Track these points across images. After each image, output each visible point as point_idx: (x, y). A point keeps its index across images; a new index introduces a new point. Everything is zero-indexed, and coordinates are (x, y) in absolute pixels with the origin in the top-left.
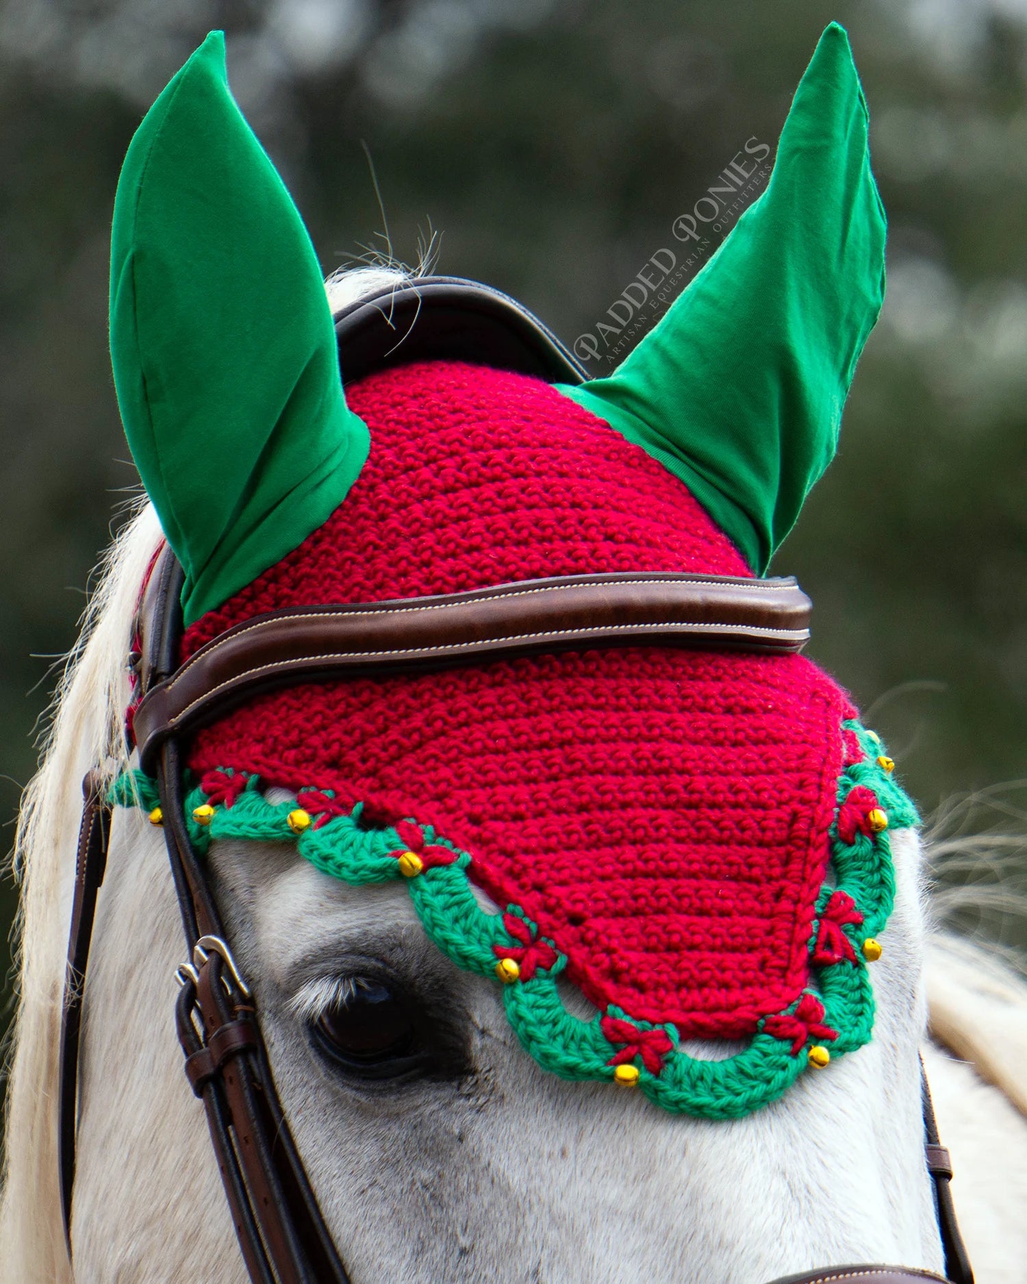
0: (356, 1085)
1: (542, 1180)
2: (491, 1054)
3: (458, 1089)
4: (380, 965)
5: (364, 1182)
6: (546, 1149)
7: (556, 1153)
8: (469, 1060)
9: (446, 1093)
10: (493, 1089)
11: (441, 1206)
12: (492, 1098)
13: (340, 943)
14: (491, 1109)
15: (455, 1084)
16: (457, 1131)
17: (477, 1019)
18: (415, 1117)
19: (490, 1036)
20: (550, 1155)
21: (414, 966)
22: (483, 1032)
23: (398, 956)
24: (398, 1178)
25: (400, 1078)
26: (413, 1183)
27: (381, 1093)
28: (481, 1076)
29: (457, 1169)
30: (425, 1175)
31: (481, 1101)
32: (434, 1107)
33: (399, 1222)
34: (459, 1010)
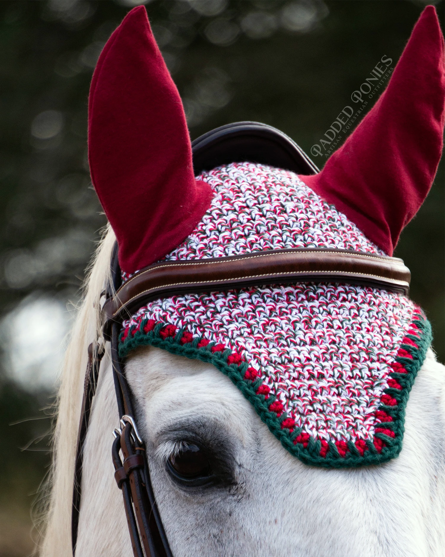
0: (184, 489)
1: (266, 533)
2: (244, 476)
3: (229, 492)
4: (194, 435)
5: (188, 534)
6: (268, 520)
7: (273, 522)
8: (234, 478)
9: (224, 494)
10: (245, 491)
11: (222, 545)
12: (244, 496)
13: (177, 424)
14: (244, 501)
15: (228, 489)
16: (228, 511)
17: (237, 460)
18: (211, 505)
19: (243, 467)
20: (270, 522)
21: (209, 435)
22: (240, 466)
23: (202, 430)
24: (203, 532)
25: (204, 486)
26: (210, 535)
27: (195, 493)
28: (239, 486)
29: (229, 529)
30: (215, 531)
31: (240, 497)
32: (219, 499)
33: (203, 553)
34: (229, 455)
